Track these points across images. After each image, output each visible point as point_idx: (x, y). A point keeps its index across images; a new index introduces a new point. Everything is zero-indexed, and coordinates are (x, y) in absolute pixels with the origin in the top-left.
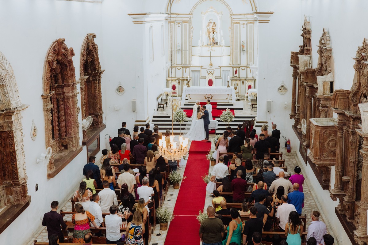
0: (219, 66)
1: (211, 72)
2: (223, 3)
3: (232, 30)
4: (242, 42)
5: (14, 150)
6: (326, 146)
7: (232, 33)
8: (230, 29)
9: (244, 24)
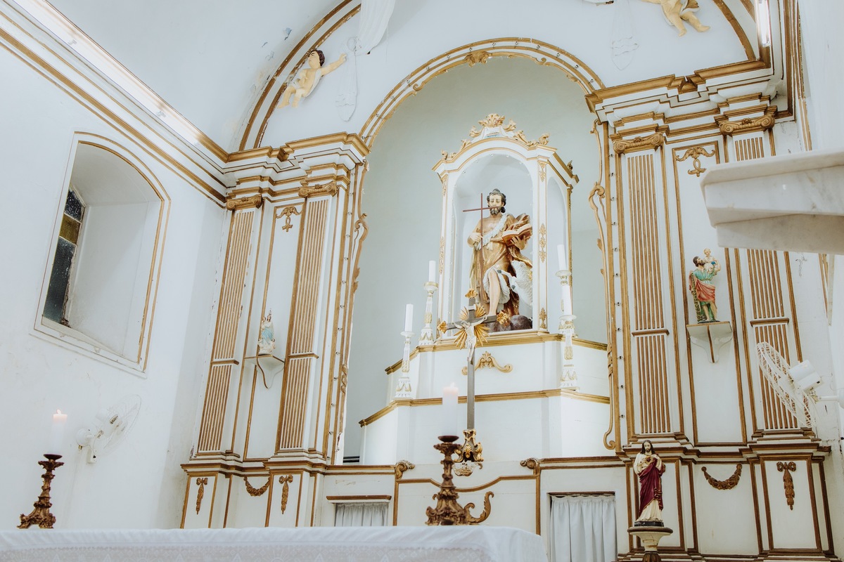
0: (525, 458)
2: (549, 60)
3: (614, 204)
4: (690, 267)
7: (615, 218)
8: (596, 198)
9: (695, 151)
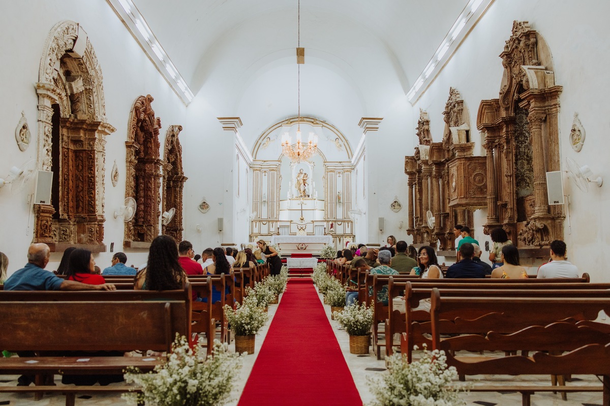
0: (312, 220)
1: (302, 228)
3: (326, 180)
5: (94, 174)
6: (472, 181)
7: (326, 183)
8: (323, 179)
9: (339, 173)
